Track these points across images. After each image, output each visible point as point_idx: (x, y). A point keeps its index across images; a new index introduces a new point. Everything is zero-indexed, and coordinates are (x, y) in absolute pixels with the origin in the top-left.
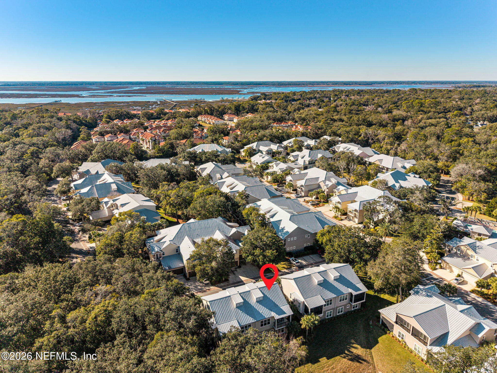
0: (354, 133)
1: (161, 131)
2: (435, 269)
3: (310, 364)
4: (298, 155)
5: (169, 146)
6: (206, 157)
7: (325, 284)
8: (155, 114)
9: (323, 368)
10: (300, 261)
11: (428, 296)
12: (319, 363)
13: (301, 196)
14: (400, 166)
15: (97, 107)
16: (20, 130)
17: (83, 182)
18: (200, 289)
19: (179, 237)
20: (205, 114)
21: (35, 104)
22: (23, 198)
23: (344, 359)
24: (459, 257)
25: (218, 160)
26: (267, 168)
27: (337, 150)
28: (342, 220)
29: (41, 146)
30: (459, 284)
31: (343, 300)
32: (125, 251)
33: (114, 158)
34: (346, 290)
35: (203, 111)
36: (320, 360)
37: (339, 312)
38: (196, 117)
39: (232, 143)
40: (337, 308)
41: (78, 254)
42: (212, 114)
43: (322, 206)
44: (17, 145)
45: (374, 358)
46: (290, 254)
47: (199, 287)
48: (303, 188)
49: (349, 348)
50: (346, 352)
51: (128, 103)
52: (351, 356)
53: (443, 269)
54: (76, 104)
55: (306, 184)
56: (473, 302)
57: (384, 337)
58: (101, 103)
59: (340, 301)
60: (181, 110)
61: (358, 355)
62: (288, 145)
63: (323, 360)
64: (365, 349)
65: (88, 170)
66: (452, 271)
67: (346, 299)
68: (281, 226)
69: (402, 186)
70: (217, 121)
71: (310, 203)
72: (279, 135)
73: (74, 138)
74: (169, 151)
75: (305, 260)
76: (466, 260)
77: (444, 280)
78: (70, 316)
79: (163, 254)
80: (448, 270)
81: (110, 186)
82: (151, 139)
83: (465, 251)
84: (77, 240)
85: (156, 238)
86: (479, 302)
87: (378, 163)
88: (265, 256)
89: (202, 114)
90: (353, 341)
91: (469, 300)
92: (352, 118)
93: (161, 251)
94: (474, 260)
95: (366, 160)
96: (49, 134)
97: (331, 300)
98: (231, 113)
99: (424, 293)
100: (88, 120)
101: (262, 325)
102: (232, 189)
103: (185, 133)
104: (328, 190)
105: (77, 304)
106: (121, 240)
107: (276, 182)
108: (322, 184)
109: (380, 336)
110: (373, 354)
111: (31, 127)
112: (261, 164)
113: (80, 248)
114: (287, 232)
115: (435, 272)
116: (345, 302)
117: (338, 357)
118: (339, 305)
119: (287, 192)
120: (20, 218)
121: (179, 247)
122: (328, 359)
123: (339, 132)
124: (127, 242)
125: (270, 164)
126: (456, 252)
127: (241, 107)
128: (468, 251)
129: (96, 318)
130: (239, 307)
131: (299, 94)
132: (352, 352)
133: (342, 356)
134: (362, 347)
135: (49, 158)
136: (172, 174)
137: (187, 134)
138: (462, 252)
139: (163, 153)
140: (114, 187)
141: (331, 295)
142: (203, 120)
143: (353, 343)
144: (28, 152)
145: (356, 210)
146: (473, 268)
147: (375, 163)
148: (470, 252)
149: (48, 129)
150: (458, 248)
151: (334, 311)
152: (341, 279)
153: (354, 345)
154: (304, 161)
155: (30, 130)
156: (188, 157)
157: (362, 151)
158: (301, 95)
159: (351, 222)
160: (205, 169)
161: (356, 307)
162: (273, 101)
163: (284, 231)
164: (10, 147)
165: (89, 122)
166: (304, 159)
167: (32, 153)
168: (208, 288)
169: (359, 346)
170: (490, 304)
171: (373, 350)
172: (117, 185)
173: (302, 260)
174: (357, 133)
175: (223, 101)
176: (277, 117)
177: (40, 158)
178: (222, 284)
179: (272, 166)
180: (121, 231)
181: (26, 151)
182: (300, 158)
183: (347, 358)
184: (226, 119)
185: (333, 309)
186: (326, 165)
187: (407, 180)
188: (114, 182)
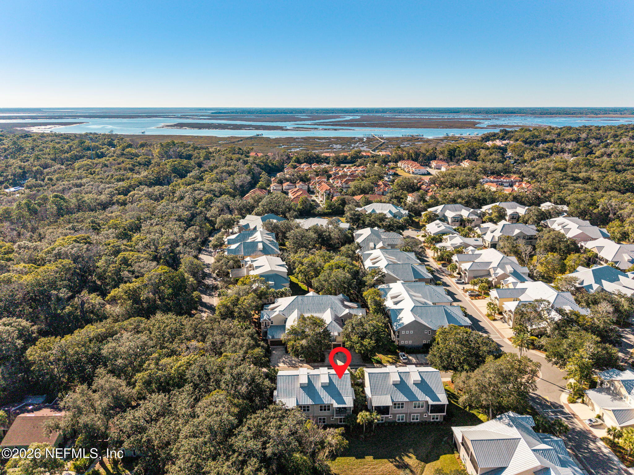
0: (588, 202)
1: (343, 182)
2: (573, 402)
3: (354, 458)
4: (488, 228)
5: (340, 202)
6: (370, 220)
7: (401, 386)
8: (349, 157)
9: (364, 464)
10: (410, 358)
11: (509, 425)
12: (363, 460)
13: (463, 282)
14: (626, 259)
15: (295, 144)
16: (206, 172)
17: (236, 237)
18: (293, 364)
19: (290, 309)
20: (408, 159)
21: (236, 138)
22: (178, 249)
23: (390, 464)
24: (609, 394)
25: (383, 225)
26: (440, 241)
27: (550, 226)
28: (495, 320)
29: (217, 193)
30: (592, 426)
31: (419, 407)
32: (236, 314)
33: (276, 213)
34: (422, 397)
35: (407, 155)
36: (366, 457)
37: (413, 419)
38: (396, 162)
39: (414, 203)
40: (410, 414)
41: (208, 309)
42: (415, 160)
43: (482, 298)
44: (196, 190)
45: (424, 472)
46: (403, 348)
47: (294, 362)
48: (467, 274)
49: (403, 455)
50: (397, 458)
51: (329, 138)
52: (400, 462)
53: (586, 404)
54: (276, 139)
55: (470, 269)
56: (594, 451)
57: (448, 456)
58: (302, 138)
59: (415, 407)
60: (381, 153)
61: (408, 464)
62: (487, 211)
63: (369, 458)
64: (419, 461)
65: (248, 224)
66: (593, 410)
67: (422, 407)
68: (400, 316)
69: (605, 288)
70: (417, 170)
71: (468, 293)
72: (479, 197)
73: (252, 185)
74: (339, 207)
75: (417, 358)
76: (615, 399)
77: (576, 418)
78: (164, 361)
79: (272, 323)
80: (590, 407)
81: (257, 246)
82: (325, 192)
83: (618, 388)
84: (212, 295)
85: (272, 306)
86: (602, 452)
87: (596, 251)
88: (362, 344)
89: (404, 159)
90: (411, 450)
91: (590, 446)
92: (606, 178)
93: (270, 320)
94: (627, 402)
95: (583, 244)
96: (229, 179)
97: (403, 404)
98: (441, 159)
99: (507, 421)
100: (274, 163)
101: (321, 410)
102: (374, 263)
103: (364, 187)
104: (496, 280)
105: (173, 353)
106: (235, 302)
107: (441, 261)
108: (492, 271)
109: (445, 454)
110: (426, 469)
111: (215, 171)
112: (434, 234)
113: (211, 303)
114: (403, 323)
115: (571, 405)
116: (421, 410)
117: (386, 460)
118: (414, 412)
119: (449, 275)
120: (164, 269)
121: (287, 319)
122: (374, 458)
123: (568, 199)
124: (240, 306)
125: (444, 237)
126: (609, 388)
127: (457, 151)
128: (621, 389)
129: (180, 367)
130: (302, 387)
131: (557, 132)
132: (403, 460)
133: (391, 460)
134: (417, 458)
135: (218, 207)
136: (323, 238)
137: (366, 189)
138: (615, 388)
139: (332, 210)
140: (260, 246)
141: (402, 398)
142: (402, 167)
143: (410, 452)
144: (203, 199)
145: (510, 311)
146: (613, 411)
147: (592, 250)
148: (623, 391)
149: (230, 173)
150: (612, 382)
151: (406, 416)
152: (422, 385)
153: (410, 455)
154: (493, 236)
155: (213, 175)
156: (351, 218)
157: (581, 231)
158: (559, 135)
159: (506, 324)
160: (361, 234)
161: (437, 418)
162: (511, 142)
163: (401, 322)
164: (189, 193)
165: (275, 166)
166: (494, 234)
167: (207, 201)
168: (301, 365)
169: (414, 457)
170: (616, 459)
171: (427, 465)
172: (264, 244)
173: (413, 357)
174: (594, 204)
175: (447, 138)
176: (497, 169)
177: (211, 207)
178: (316, 364)
179: (446, 239)
180: (239, 294)
181: (202, 198)
182: (489, 232)
183: (395, 463)
184: (433, 166)
185: (406, 414)
186: (511, 247)
187: (619, 280)
188: (262, 242)
